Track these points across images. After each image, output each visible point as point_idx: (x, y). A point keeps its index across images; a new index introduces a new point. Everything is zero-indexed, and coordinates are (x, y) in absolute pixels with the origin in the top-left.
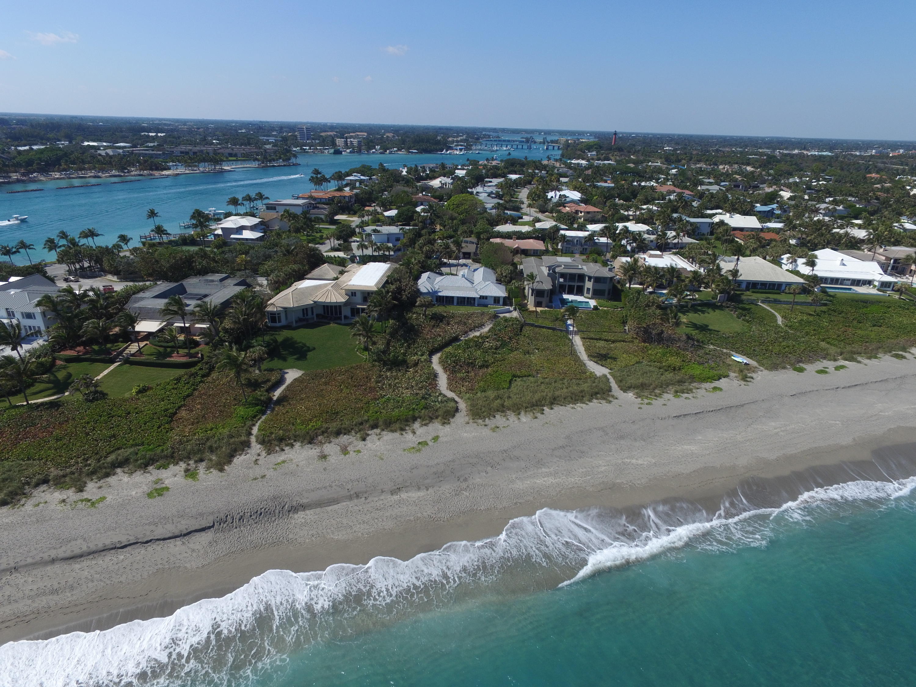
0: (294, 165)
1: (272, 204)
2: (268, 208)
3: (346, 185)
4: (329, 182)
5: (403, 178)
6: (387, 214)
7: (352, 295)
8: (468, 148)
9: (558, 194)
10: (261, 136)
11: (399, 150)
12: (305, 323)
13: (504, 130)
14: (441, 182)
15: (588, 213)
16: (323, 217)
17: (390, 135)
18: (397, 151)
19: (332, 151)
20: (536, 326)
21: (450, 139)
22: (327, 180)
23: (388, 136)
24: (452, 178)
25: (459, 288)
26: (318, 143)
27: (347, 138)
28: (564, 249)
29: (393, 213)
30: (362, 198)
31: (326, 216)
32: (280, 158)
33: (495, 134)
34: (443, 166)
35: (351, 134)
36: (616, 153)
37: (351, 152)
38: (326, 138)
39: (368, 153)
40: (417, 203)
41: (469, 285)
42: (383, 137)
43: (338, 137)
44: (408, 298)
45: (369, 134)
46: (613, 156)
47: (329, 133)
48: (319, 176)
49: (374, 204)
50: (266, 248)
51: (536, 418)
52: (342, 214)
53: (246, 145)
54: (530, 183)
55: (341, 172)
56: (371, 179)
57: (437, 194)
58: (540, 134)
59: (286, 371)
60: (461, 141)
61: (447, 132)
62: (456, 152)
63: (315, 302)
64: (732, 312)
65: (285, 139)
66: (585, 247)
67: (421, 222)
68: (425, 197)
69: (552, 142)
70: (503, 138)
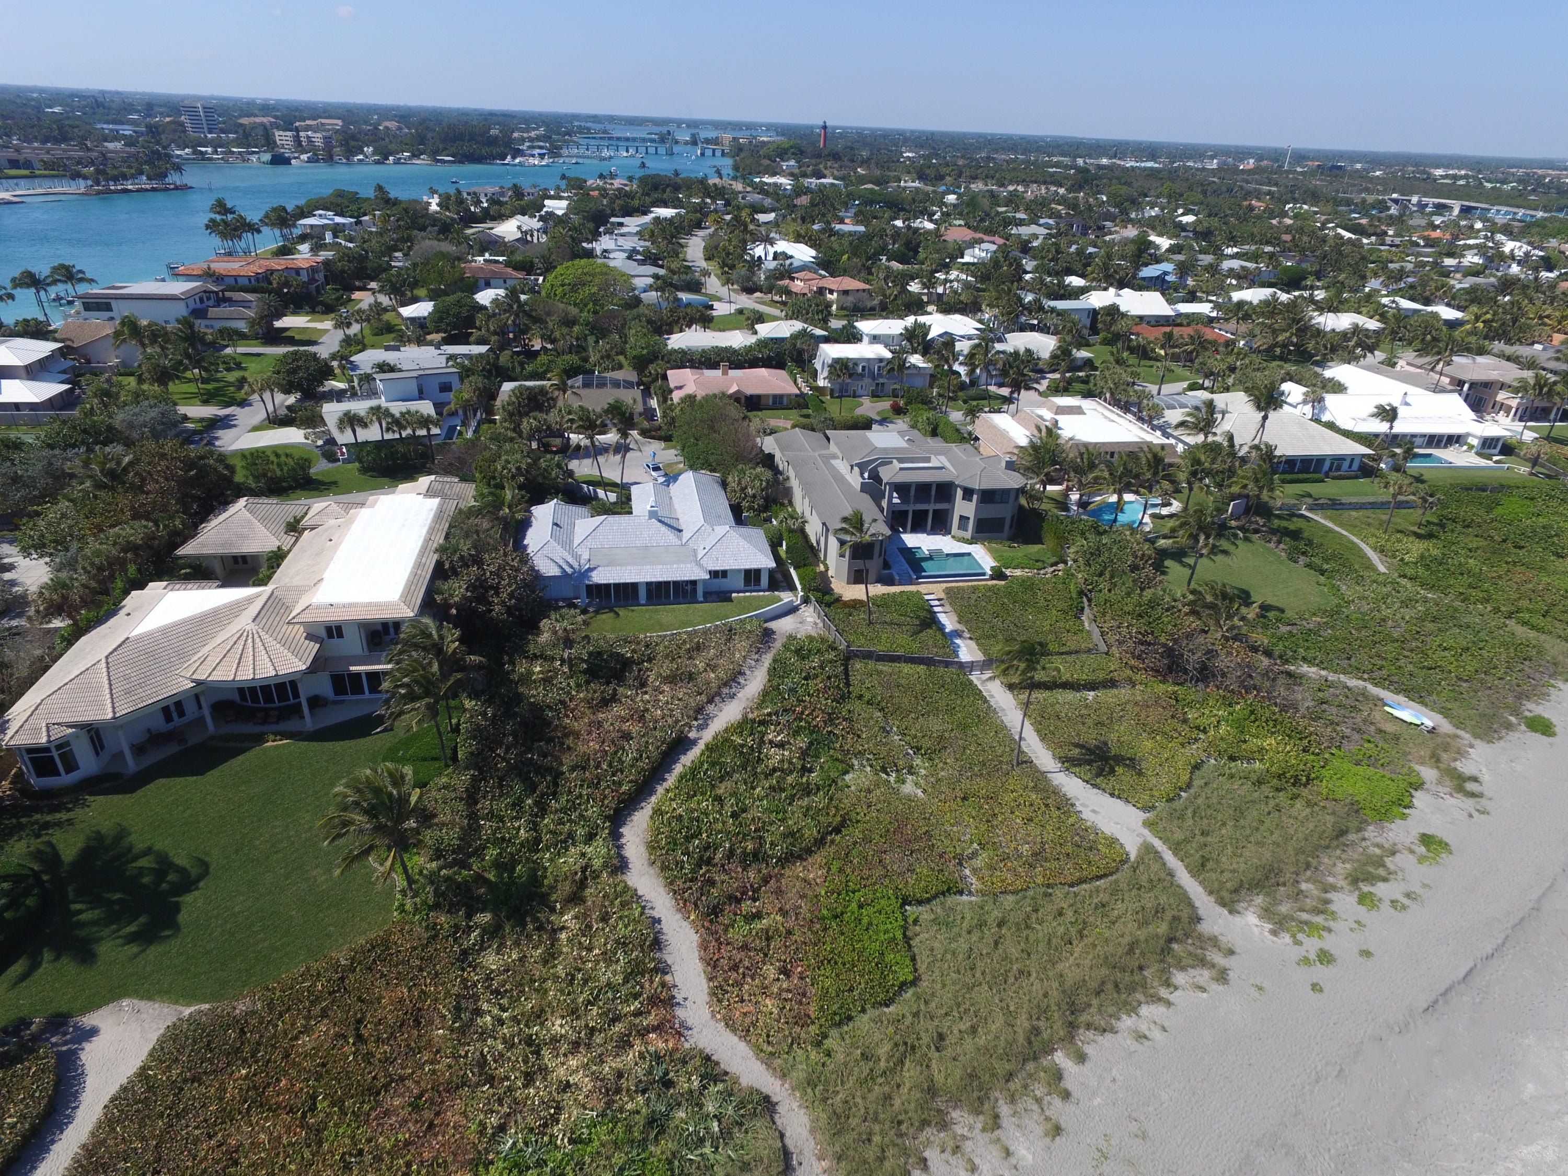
0: (176, 188)
1: (97, 296)
2: (87, 307)
3: (303, 238)
4: (259, 231)
5: (434, 220)
6: (408, 311)
7: (330, 635)
8: (554, 152)
9: (771, 250)
10: (100, 122)
11: (415, 155)
12: (172, 749)
13: (612, 119)
14: (519, 228)
15: (846, 292)
16: (242, 326)
17: (392, 125)
18: (410, 158)
19: (267, 157)
20: (881, 658)
21: (516, 135)
22: (253, 229)
23: (387, 128)
24: (541, 219)
25: (645, 554)
26: (234, 140)
27: (297, 130)
28: (837, 387)
29: (422, 309)
30: (343, 271)
31: (252, 323)
32: (141, 173)
33: (598, 127)
34: (518, 192)
35: (308, 122)
36: (829, 164)
37: (310, 161)
38: (253, 128)
39: (349, 163)
40: (476, 281)
41: (670, 537)
42: (376, 128)
43: (278, 128)
44: (509, 611)
45: (347, 122)
46: (826, 168)
47: (258, 120)
48: (230, 217)
49: (373, 285)
50: (51, 447)
51: (1057, 1130)
52: (295, 313)
53: (57, 141)
54: (699, 225)
55: (284, 209)
56: (359, 223)
57: (518, 257)
58: (679, 127)
59: (89, 1020)
60: (538, 138)
61: (508, 121)
62: (531, 160)
63: (199, 683)
64: (1272, 545)
65: (154, 131)
66: (881, 381)
67: (495, 333)
68: (493, 267)
69: (707, 141)
70: (616, 134)
